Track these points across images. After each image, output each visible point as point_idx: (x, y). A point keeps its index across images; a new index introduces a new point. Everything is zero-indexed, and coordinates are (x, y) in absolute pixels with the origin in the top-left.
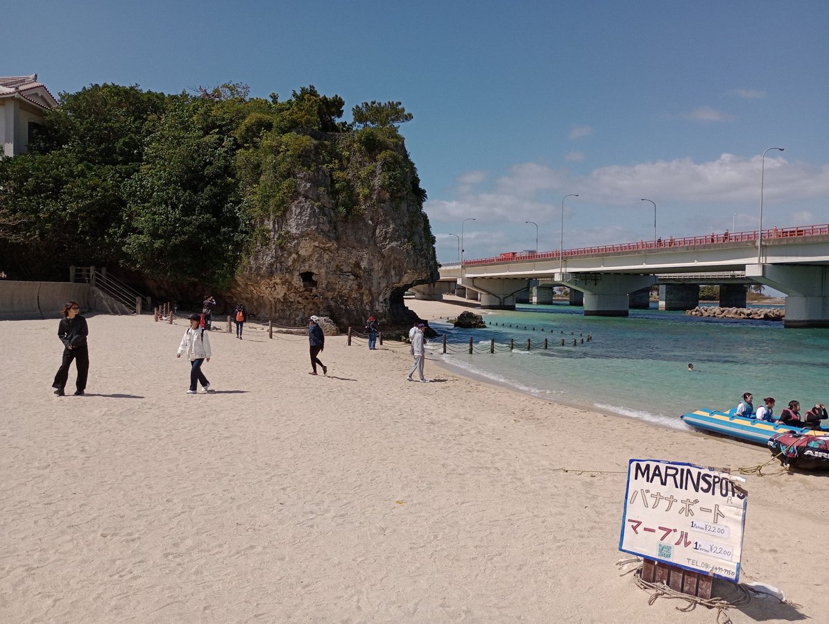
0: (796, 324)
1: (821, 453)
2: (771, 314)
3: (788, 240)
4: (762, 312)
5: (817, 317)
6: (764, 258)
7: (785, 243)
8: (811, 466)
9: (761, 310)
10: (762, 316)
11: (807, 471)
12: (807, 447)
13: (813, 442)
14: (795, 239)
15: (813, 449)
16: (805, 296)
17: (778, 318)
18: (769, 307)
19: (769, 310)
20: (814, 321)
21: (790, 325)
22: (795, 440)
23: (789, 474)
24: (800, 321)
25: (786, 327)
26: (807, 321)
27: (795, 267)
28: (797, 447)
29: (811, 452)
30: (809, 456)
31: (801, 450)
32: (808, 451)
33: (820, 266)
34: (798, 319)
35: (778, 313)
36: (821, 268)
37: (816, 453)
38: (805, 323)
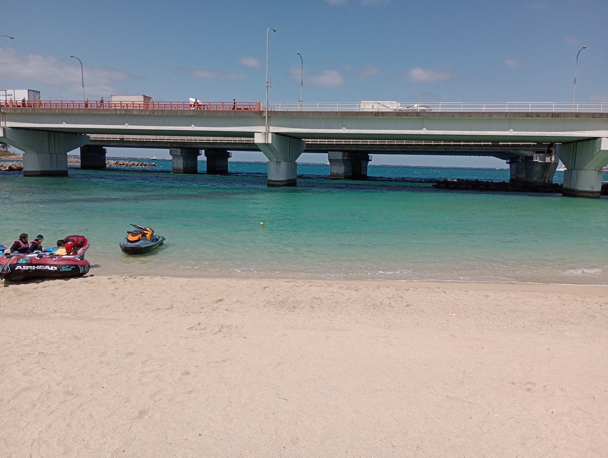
0: (32, 174)
1: (27, 267)
2: (14, 166)
3: (21, 110)
4: (8, 165)
5: (47, 168)
6: (4, 122)
7: (20, 112)
8: (21, 277)
9: (6, 163)
10: (7, 168)
11: (18, 282)
12: (17, 263)
13: (21, 259)
14: (26, 110)
15: (22, 265)
16: (37, 153)
17: (20, 169)
18: (12, 161)
19: (12, 163)
20: (45, 171)
21: (28, 174)
22: (9, 259)
23: (5, 286)
24: (35, 172)
25: (25, 176)
26: (40, 171)
27: (29, 131)
28: (10, 265)
29: (20, 267)
30: (19, 270)
31: (13, 266)
32: (18, 267)
33: (46, 131)
34: (33, 170)
35: (19, 166)
36: (47, 132)
37: (24, 267)
38: (39, 173)
